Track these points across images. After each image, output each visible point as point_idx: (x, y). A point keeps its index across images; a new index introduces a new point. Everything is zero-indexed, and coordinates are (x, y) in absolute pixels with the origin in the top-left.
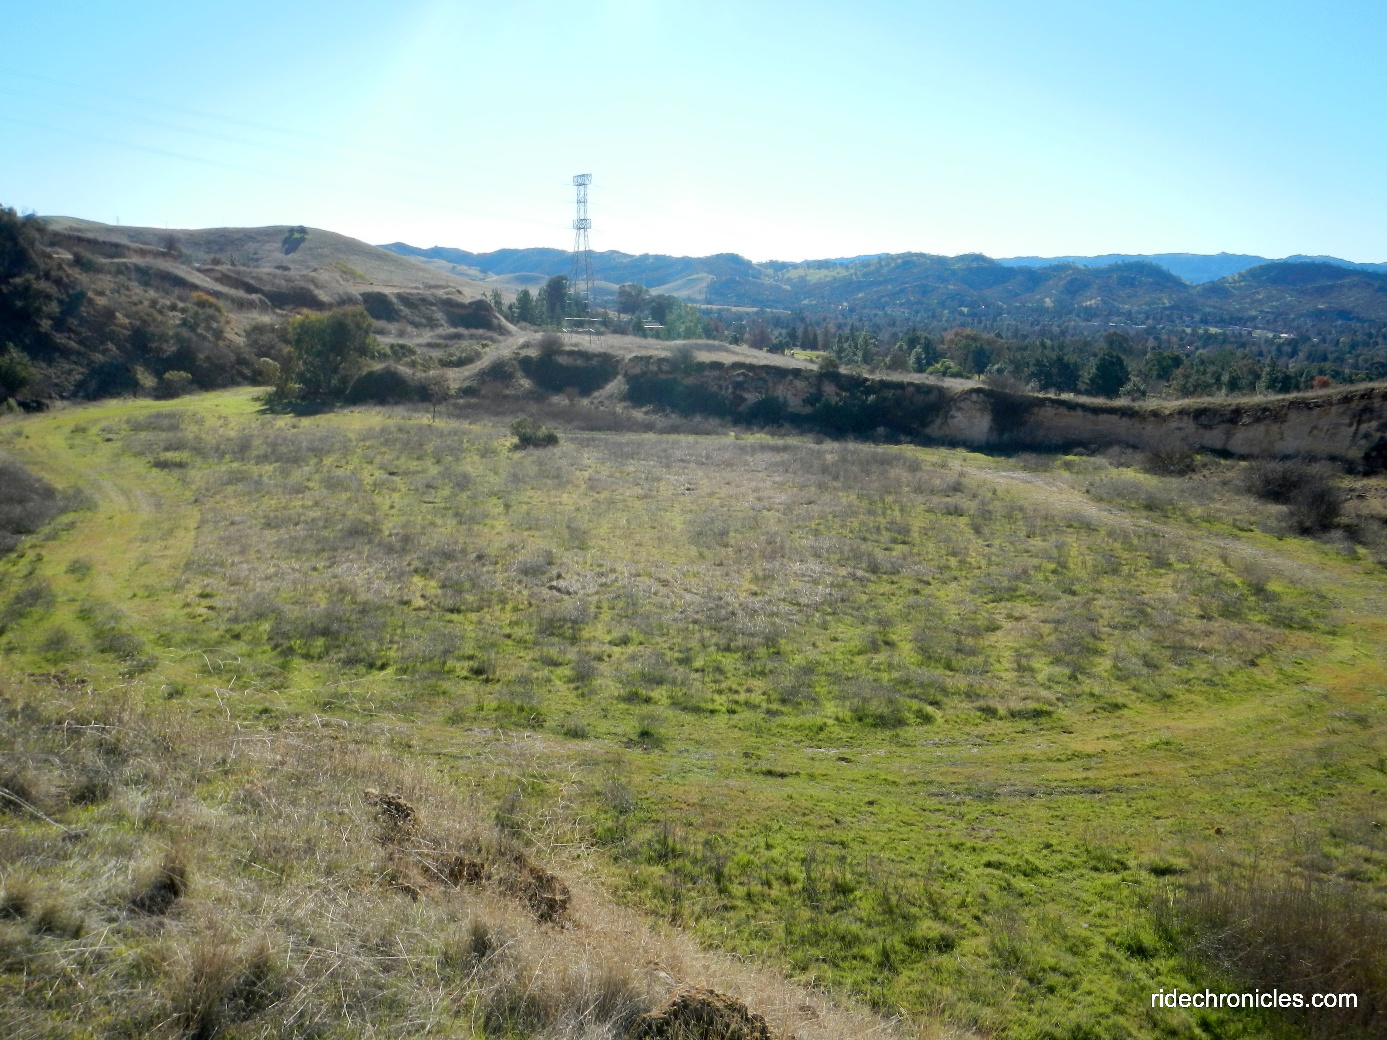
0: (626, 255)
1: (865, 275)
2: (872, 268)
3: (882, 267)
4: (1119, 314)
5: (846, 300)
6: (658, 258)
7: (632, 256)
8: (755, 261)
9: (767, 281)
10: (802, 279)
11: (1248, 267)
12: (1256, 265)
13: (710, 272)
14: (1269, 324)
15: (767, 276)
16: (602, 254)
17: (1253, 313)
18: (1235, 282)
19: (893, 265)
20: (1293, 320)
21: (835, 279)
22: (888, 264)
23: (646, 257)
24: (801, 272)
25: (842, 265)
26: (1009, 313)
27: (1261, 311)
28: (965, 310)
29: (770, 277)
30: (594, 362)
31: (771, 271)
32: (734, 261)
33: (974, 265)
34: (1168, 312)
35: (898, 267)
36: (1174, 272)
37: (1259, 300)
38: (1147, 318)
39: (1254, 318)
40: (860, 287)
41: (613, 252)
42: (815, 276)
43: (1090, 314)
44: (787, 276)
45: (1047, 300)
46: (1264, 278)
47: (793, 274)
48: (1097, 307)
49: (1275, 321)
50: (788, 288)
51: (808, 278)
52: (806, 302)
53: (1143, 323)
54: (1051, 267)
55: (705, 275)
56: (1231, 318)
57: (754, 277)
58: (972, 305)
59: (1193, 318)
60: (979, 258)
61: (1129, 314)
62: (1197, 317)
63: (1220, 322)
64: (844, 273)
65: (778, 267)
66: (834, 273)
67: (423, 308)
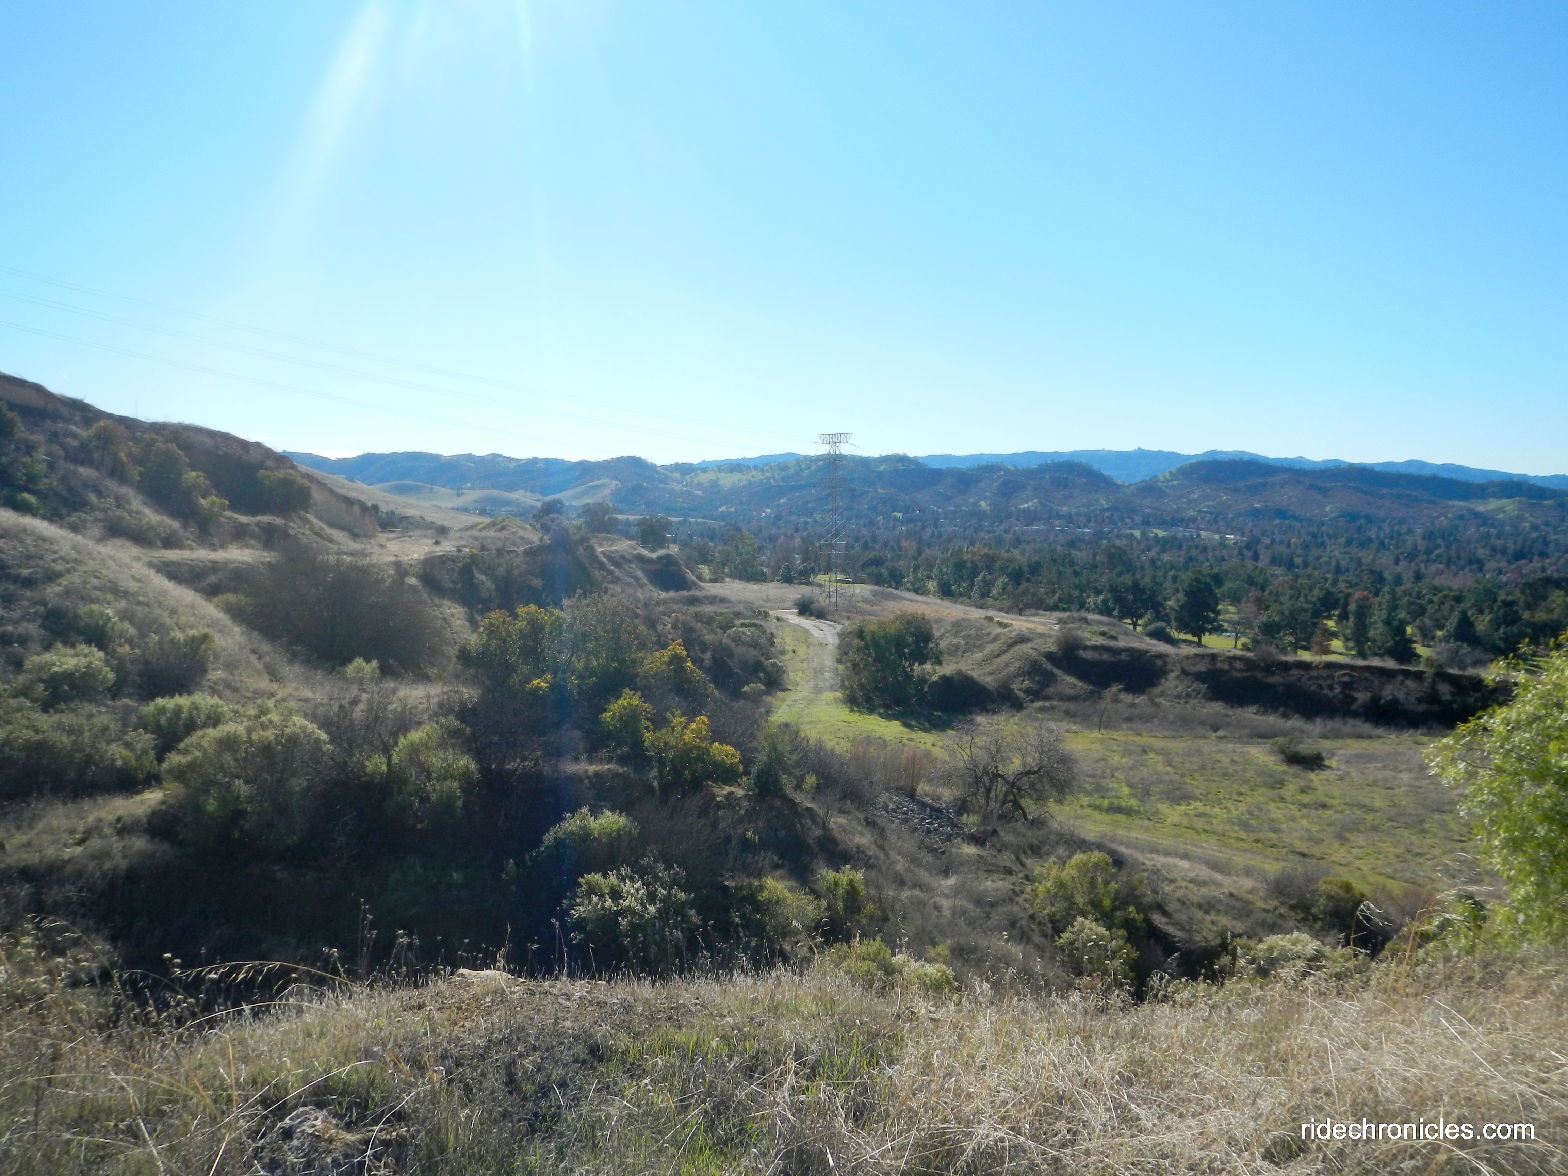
0: (510, 459)
1: (783, 479)
2: (792, 470)
3: (801, 470)
4: (1059, 517)
5: (768, 507)
6: (547, 461)
7: (517, 460)
8: (659, 464)
9: (677, 487)
10: (714, 484)
11: (1178, 466)
12: (1186, 463)
13: (614, 478)
14: (1212, 525)
15: (674, 480)
16: (483, 458)
17: (1192, 513)
18: (1168, 481)
19: (814, 467)
20: (1233, 519)
21: (750, 483)
22: (808, 467)
23: (535, 460)
24: (711, 476)
25: (756, 467)
26: (946, 518)
27: (1200, 511)
28: (899, 515)
29: (679, 482)
30: (1123, 657)
31: (677, 475)
32: (635, 463)
33: (900, 466)
34: (1107, 514)
35: (819, 470)
36: (1105, 472)
37: (1195, 500)
38: (1089, 521)
39: (1193, 520)
40: (781, 492)
41: (495, 456)
42: (728, 480)
43: (1030, 518)
44: (696, 480)
45: (982, 503)
46: (1194, 477)
47: (704, 478)
48: (1035, 511)
49: (1216, 521)
50: (700, 493)
51: (720, 483)
52: (723, 509)
53: (1085, 527)
54: (979, 468)
55: (607, 481)
56: (1173, 518)
57: (661, 482)
58: (906, 510)
59: (1133, 520)
60: (903, 459)
61: (1069, 518)
62: (1138, 519)
63: (1163, 523)
64: (759, 476)
65: (685, 469)
66: (749, 477)
67: (626, 566)
